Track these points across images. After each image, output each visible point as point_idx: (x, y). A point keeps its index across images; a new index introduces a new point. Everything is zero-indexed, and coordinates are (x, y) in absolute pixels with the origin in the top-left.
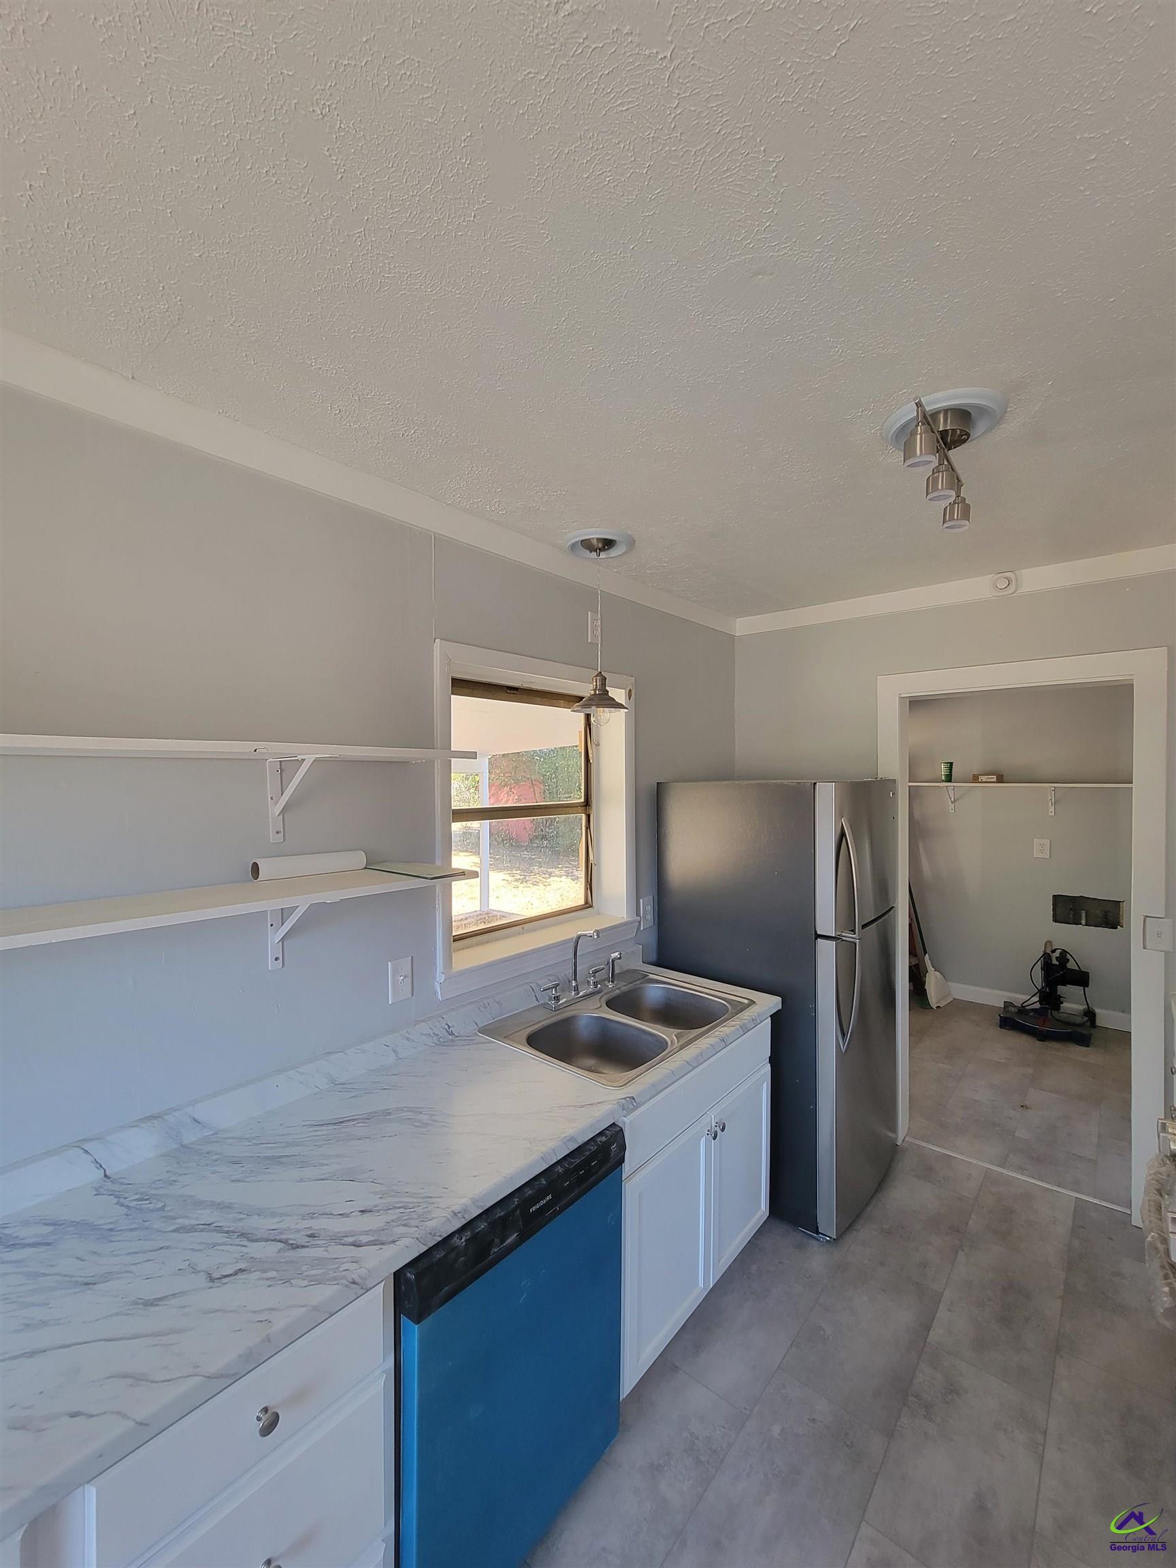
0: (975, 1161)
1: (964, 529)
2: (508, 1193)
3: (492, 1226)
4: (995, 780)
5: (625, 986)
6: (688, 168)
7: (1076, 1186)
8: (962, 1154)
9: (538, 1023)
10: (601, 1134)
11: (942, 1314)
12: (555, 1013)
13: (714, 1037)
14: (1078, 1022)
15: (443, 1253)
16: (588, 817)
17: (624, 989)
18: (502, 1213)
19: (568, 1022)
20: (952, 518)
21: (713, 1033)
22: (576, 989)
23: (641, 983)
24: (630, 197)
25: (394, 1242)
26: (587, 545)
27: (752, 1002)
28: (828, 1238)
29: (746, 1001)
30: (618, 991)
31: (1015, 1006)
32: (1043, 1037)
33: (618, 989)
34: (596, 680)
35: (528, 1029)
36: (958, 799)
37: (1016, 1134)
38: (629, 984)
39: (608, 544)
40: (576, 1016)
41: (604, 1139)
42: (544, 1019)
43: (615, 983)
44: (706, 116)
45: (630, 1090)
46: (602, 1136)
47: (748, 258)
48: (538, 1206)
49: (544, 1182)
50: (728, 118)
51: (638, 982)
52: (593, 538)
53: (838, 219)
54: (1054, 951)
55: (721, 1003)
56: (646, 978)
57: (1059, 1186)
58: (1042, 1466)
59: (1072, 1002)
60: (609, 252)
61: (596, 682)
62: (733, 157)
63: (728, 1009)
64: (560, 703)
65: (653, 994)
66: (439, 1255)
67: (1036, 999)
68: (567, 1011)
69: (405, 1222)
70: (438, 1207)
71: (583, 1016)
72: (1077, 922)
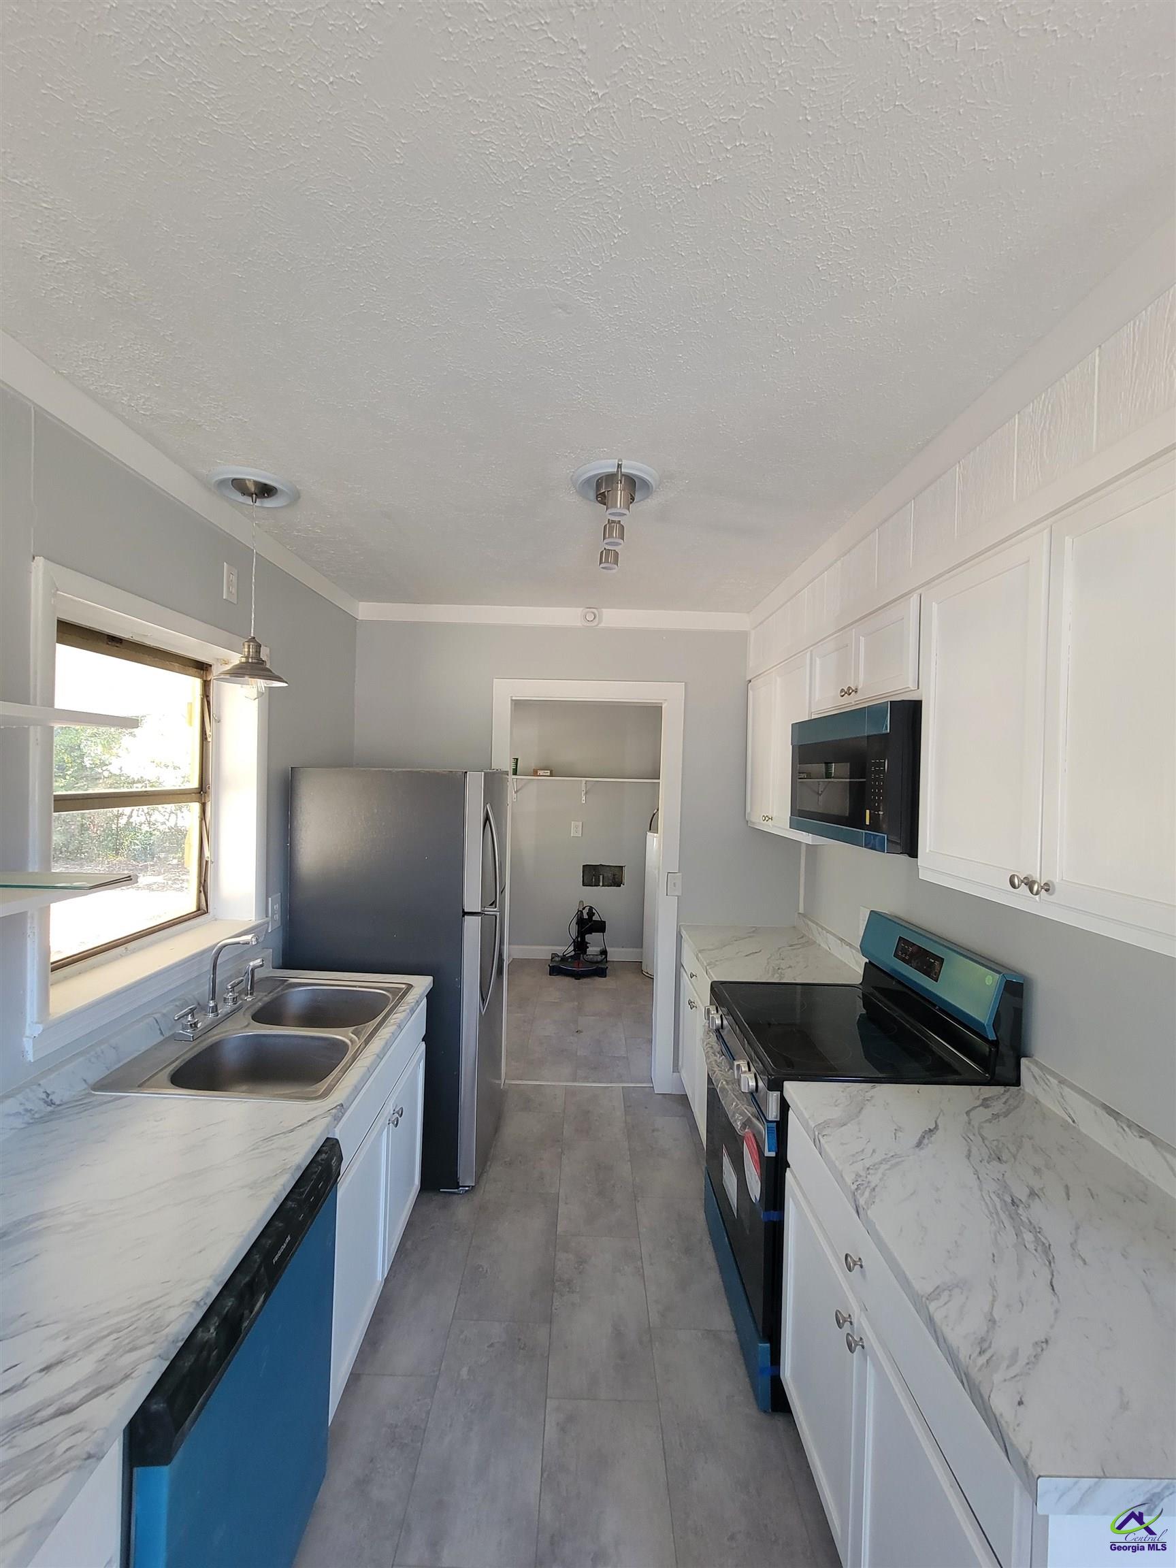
0: (557, 1084)
1: (614, 571)
2: (244, 1255)
3: (241, 1298)
4: (549, 774)
5: (266, 996)
6: (559, 190)
7: (620, 1079)
8: (548, 1081)
9: (177, 1059)
10: (319, 1152)
11: (562, 1209)
12: (193, 1044)
13: (392, 1025)
14: (599, 960)
15: (192, 1358)
16: (203, 806)
17: (267, 999)
18: (247, 1279)
19: (214, 1048)
20: (607, 561)
21: (389, 1022)
22: (215, 1009)
23: (282, 990)
24: (500, 180)
25: (127, 1377)
26: (239, 485)
27: (410, 987)
28: (467, 1188)
29: (404, 986)
30: (260, 1004)
31: (559, 956)
32: (578, 976)
33: (260, 1000)
34: (249, 646)
35: (167, 1069)
36: (519, 790)
37: (578, 1054)
38: (269, 993)
39: (265, 491)
40: (224, 1040)
41: (324, 1156)
42: (180, 1054)
43: (255, 994)
44: (596, 162)
45: (337, 1096)
46: (321, 1154)
47: (559, 290)
48: (279, 1254)
49: (281, 1225)
50: (611, 176)
51: (279, 989)
52: (249, 480)
53: (635, 301)
54: (584, 909)
55: (380, 993)
56: (286, 984)
57: (611, 1083)
58: (644, 1281)
59: (595, 944)
60: (450, 213)
61: (249, 648)
62: (596, 207)
63: (389, 997)
64: (174, 666)
65: (297, 1000)
66: (188, 1363)
67: (572, 948)
68: (209, 1038)
69: (131, 1346)
70: (170, 1307)
71: (231, 1038)
72: (597, 885)
